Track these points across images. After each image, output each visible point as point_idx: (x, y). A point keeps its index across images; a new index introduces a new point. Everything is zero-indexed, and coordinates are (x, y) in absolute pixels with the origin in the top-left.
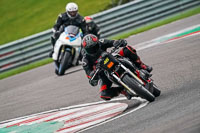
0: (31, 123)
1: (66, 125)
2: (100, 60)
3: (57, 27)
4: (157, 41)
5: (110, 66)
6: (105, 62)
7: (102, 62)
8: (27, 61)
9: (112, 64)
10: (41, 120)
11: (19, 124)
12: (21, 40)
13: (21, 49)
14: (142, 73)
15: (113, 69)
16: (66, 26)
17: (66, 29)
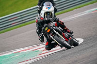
0: (26, 51)
1: (43, 52)
2: (43, 28)
3: (39, 4)
4: (87, 12)
5: (48, 31)
6: (46, 29)
7: (44, 29)
8: (24, 21)
9: (49, 30)
10: (31, 50)
11: (20, 52)
12: (21, 12)
13: (21, 16)
14: (66, 34)
15: (50, 32)
16: (44, 3)
17: (44, 4)
